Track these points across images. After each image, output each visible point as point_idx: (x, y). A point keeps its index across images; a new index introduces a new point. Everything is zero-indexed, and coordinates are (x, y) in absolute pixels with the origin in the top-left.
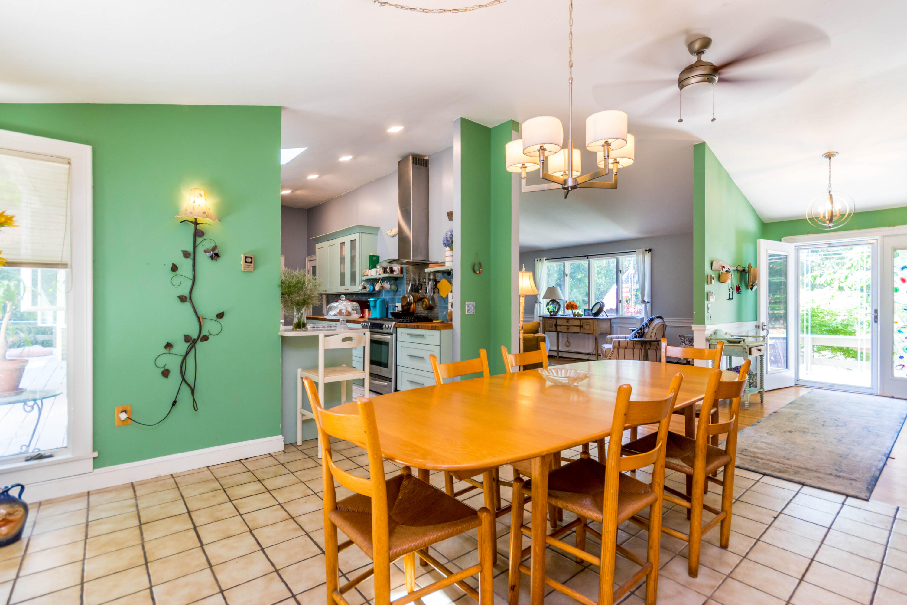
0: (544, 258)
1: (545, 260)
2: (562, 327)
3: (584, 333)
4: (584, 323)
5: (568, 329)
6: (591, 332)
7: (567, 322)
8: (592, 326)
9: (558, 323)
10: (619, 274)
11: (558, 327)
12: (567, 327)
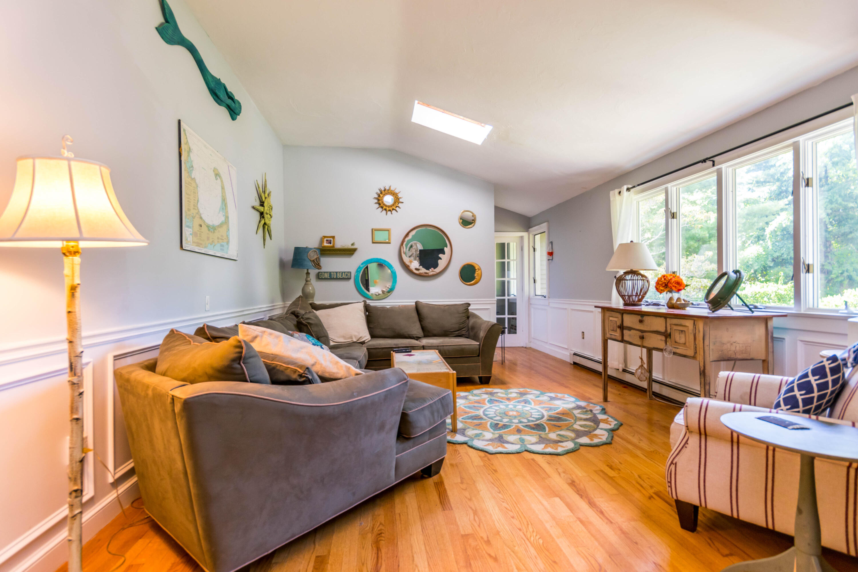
0: (625, 187)
1: (628, 189)
2: (632, 331)
3: (675, 353)
4: (675, 327)
5: (642, 338)
6: (691, 353)
7: (641, 321)
8: (692, 337)
9: (625, 324)
10: (802, 189)
11: (625, 332)
12: (639, 333)
